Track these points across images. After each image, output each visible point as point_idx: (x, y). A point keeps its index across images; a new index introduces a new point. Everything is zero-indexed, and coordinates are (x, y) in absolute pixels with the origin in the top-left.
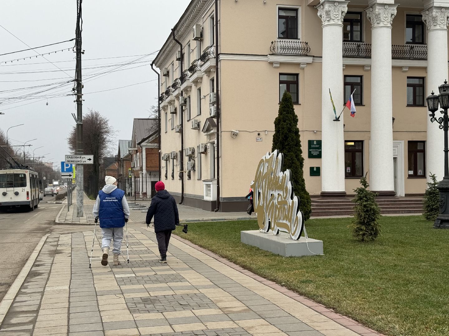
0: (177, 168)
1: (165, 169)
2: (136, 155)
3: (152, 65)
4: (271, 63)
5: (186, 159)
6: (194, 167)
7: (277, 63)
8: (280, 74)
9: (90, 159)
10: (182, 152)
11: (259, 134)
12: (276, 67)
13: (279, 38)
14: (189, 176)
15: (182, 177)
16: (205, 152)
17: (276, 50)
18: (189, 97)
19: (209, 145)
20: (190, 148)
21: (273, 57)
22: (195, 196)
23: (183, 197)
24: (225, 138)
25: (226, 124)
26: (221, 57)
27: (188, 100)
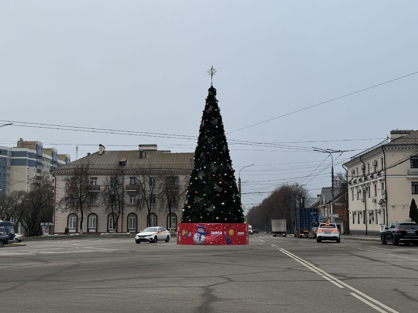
0: (362, 218)
1: (352, 219)
2: (324, 209)
3: (343, 165)
4: (408, 178)
5: (368, 215)
6: (373, 218)
7: (410, 178)
8: (412, 182)
9: (337, 216)
10: (365, 212)
11: (404, 206)
12: (410, 180)
13: (411, 168)
14: (370, 223)
15: (365, 222)
16: (380, 212)
17: (410, 173)
18: (369, 187)
19: (381, 210)
20: (371, 210)
21: (408, 176)
22: (374, 231)
23: (367, 232)
24: (390, 208)
25: (390, 202)
26: (387, 176)
27: (368, 188)
